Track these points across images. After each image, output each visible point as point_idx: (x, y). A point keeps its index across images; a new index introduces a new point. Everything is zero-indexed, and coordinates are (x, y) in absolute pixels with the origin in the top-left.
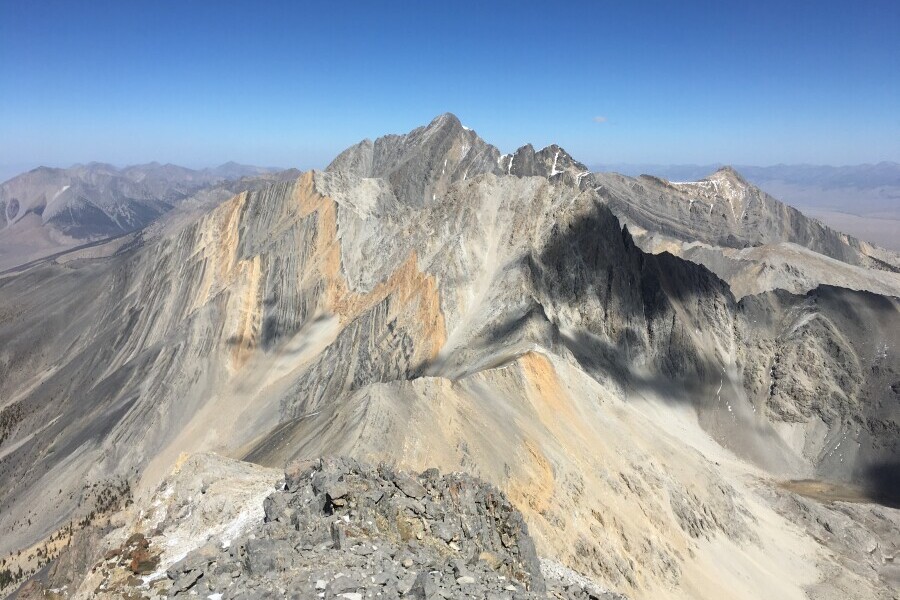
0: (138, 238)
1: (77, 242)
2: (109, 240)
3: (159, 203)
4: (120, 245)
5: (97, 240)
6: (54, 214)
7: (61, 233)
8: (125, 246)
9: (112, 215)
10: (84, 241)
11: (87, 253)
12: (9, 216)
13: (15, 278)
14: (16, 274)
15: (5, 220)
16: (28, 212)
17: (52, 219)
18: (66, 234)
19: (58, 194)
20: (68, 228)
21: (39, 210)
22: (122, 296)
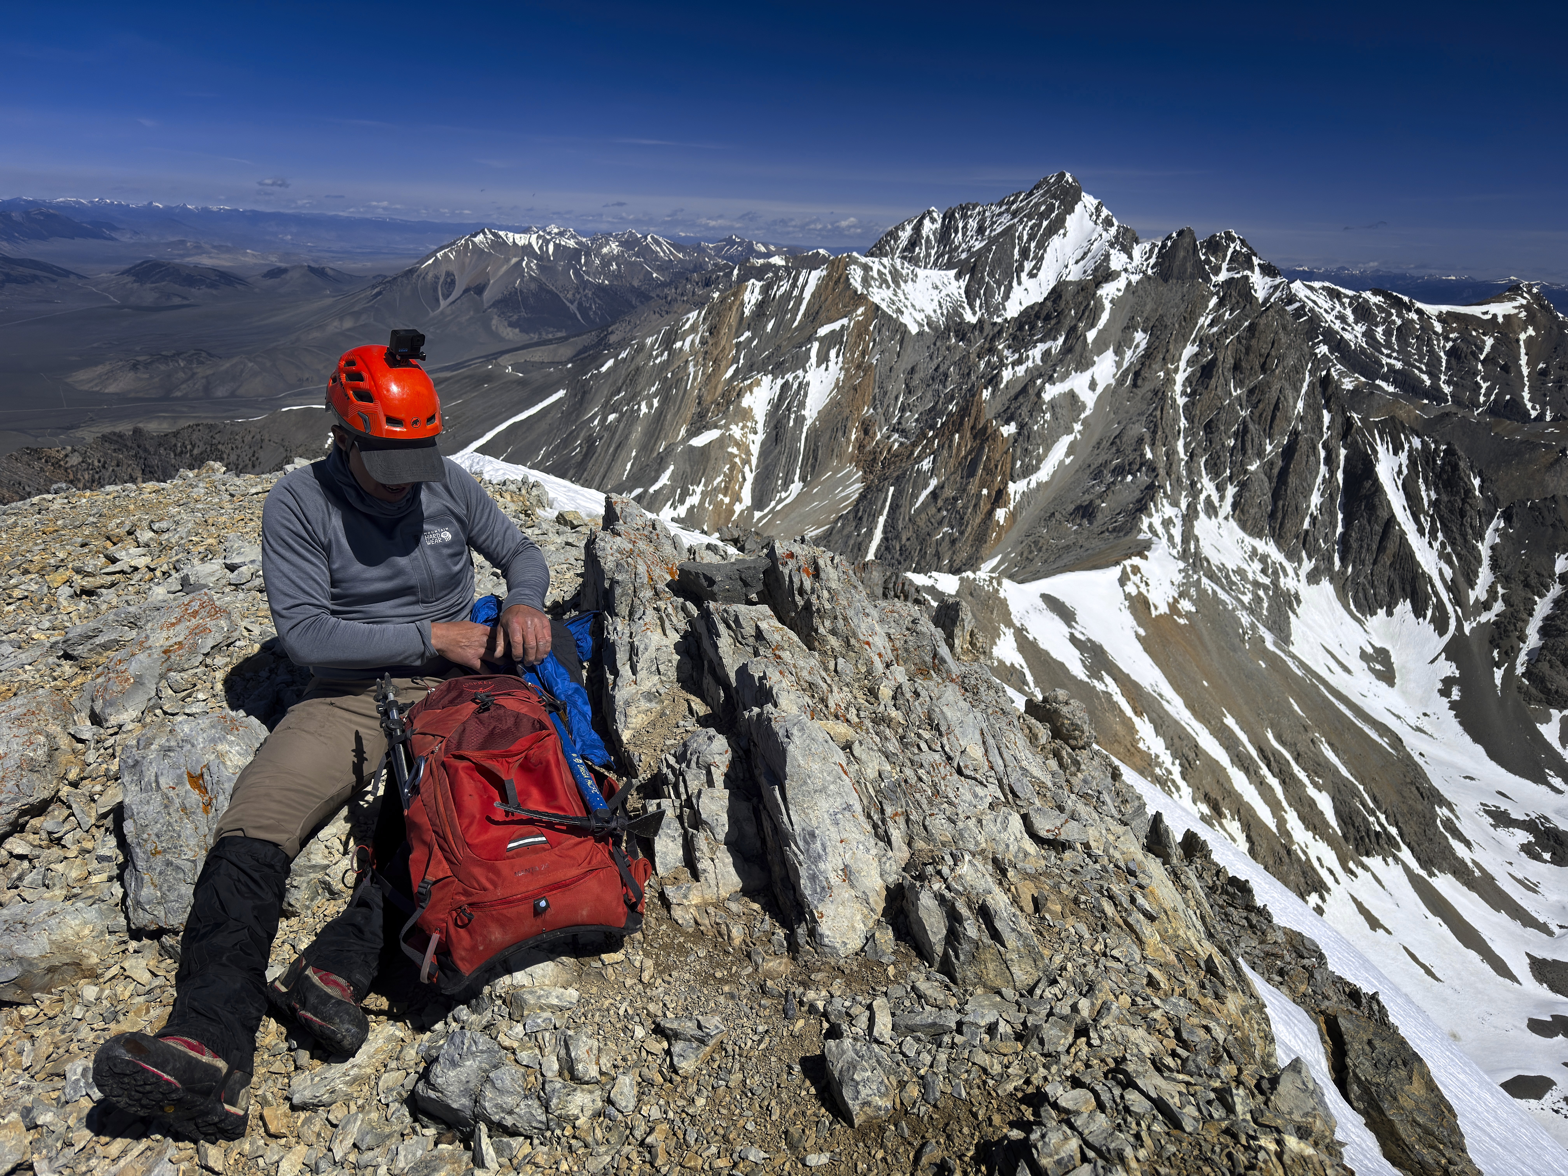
0: (602, 339)
1: (524, 338)
2: (566, 339)
3: (633, 289)
4: (580, 347)
5: (550, 336)
6: (499, 296)
7: (506, 324)
8: (585, 349)
9: (572, 302)
10: (535, 337)
11: (538, 355)
12: (443, 295)
13: (446, 379)
14: (448, 374)
15: (438, 300)
16: (466, 291)
17: (495, 304)
18: (512, 325)
19: (504, 268)
20: (515, 317)
21: (480, 290)
22: (578, 417)
